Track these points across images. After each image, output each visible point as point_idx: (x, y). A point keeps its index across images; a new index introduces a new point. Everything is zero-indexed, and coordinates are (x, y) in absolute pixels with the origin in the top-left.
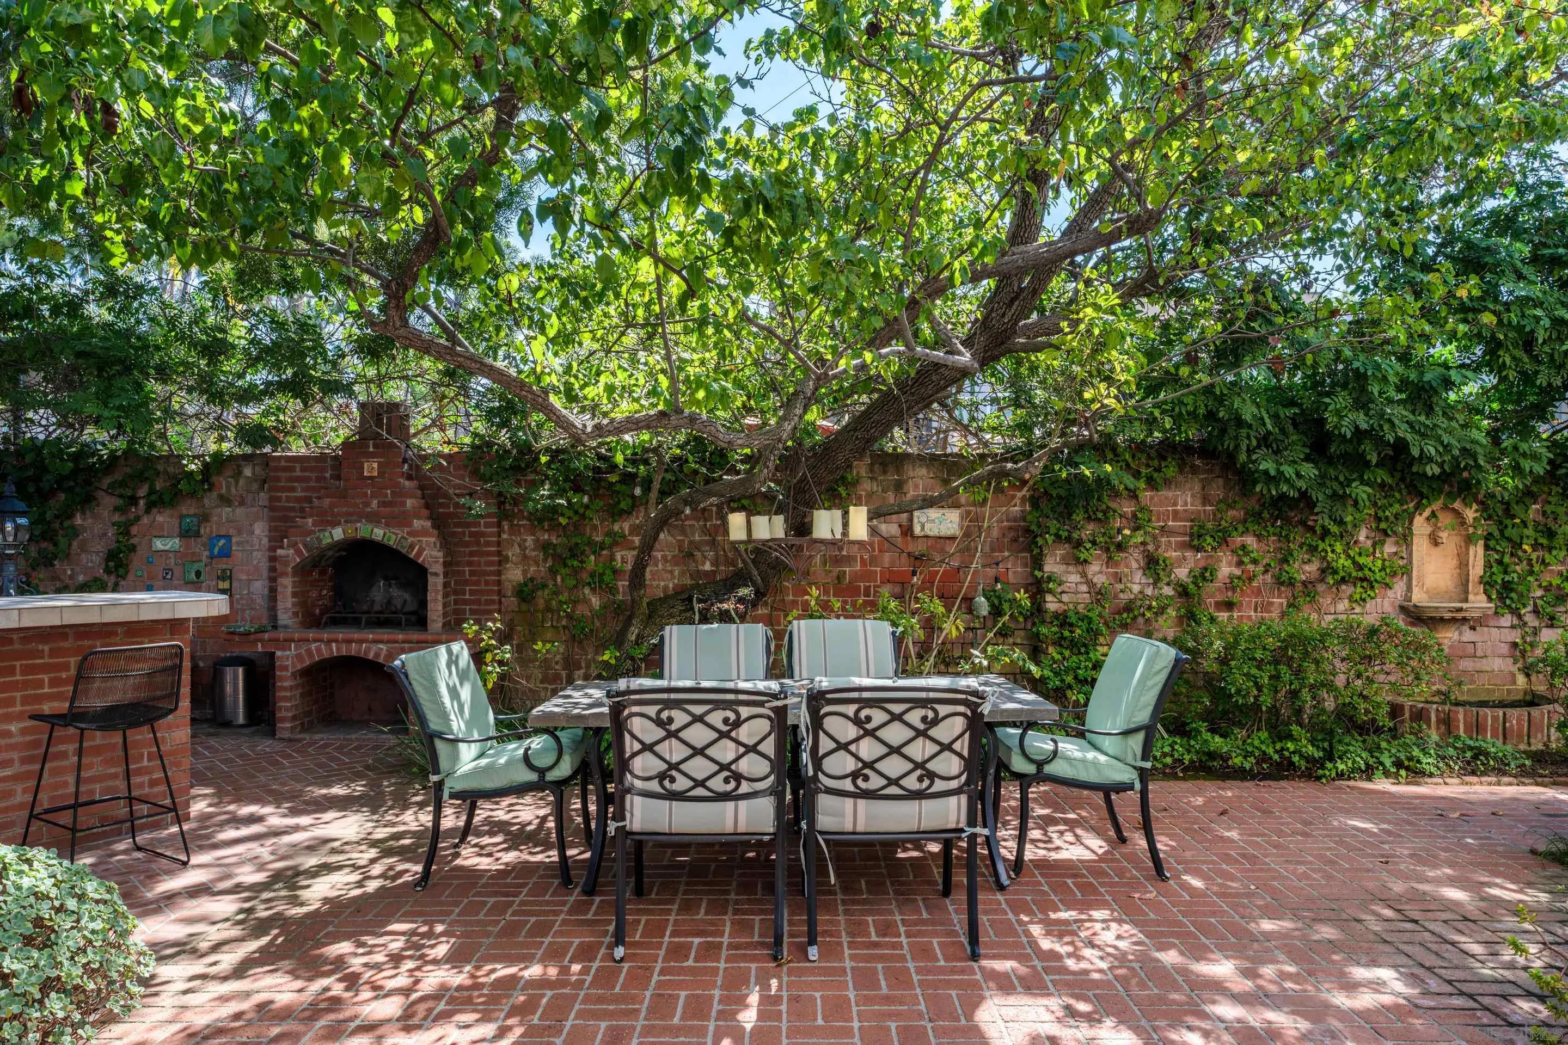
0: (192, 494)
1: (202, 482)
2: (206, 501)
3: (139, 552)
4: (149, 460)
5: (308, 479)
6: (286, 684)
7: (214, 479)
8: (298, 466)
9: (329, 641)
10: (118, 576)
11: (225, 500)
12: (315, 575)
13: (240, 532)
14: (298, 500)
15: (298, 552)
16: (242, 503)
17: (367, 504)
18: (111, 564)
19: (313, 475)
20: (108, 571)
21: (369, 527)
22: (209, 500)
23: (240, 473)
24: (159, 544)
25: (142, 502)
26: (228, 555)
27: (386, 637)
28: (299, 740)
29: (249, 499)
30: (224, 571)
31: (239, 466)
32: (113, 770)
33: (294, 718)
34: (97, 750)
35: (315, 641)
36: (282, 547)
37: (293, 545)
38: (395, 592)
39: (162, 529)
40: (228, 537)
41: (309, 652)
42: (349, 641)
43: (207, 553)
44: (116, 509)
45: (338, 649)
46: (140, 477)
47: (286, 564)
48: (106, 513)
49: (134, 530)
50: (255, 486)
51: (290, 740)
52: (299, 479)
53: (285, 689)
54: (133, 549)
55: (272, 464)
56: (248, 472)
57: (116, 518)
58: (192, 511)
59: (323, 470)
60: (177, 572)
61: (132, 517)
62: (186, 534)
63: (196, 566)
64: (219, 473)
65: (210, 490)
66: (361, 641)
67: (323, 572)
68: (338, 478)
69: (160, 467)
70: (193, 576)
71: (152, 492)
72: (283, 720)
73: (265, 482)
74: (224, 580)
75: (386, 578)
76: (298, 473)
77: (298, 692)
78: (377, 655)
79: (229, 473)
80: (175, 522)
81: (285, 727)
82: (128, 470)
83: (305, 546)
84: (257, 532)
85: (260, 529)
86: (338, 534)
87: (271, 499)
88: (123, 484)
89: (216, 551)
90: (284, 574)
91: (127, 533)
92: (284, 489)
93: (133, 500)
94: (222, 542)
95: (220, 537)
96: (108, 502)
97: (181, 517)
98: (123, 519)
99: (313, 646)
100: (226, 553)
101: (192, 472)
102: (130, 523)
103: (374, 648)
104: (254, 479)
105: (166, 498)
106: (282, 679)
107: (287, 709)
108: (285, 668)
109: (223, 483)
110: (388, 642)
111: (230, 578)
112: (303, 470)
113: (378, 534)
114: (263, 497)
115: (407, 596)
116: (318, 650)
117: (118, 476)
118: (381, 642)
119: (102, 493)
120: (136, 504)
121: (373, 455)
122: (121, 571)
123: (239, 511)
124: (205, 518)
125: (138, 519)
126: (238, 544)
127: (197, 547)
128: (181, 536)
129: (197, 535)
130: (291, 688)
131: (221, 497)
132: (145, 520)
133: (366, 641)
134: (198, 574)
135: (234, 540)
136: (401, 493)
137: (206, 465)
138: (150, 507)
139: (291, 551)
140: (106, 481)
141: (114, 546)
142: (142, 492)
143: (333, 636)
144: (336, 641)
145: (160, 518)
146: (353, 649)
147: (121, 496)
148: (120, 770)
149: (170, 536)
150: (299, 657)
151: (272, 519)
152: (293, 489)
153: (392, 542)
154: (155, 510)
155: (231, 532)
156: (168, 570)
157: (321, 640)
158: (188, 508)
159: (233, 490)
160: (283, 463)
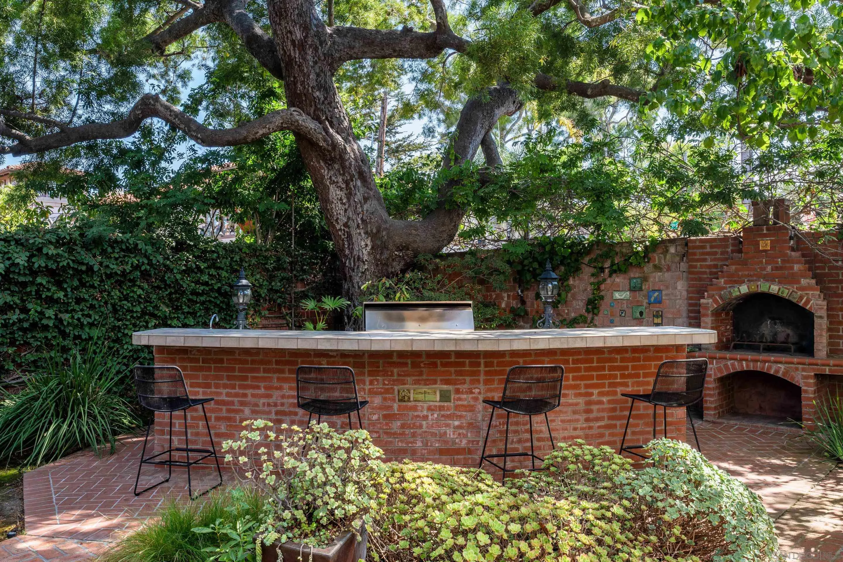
0: (639, 266)
1: (644, 257)
2: (645, 268)
3: (605, 300)
4: (612, 245)
5: (716, 253)
6: (710, 386)
7: (650, 255)
8: (708, 245)
9: (742, 360)
10: (594, 314)
11: (658, 268)
12: (723, 315)
13: (667, 287)
14: (709, 267)
15: (715, 301)
16: (669, 269)
17: (764, 269)
18: (590, 307)
19: (719, 251)
20: (588, 311)
21: (767, 284)
22: (648, 268)
23: (667, 251)
24: (617, 295)
25: (607, 271)
26: (660, 302)
27: (784, 359)
28: (721, 423)
29: (673, 267)
30: (657, 312)
31: (666, 247)
32: (648, 429)
33: (715, 408)
34: (639, 417)
35: (731, 359)
36: (703, 298)
37: (711, 296)
38: (779, 328)
39: (619, 286)
40: (660, 291)
41: (726, 366)
42: (756, 361)
43: (647, 301)
44: (593, 275)
45: (747, 366)
46: (606, 256)
47: (707, 308)
48: (586, 277)
49: (603, 287)
50: (677, 259)
51: (714, 422)
52: (708, 254)
53: (709, 389)
54: (602, 298)
55: (690, 244)
56: (672, 250)
57: (592, 280)
58: (637, 275)
59: (727, 246)
60: (629, 311)
61: (601, 279)
62: (633, 289)
63: (640, 309)
64: (654, 251)
65: (648, 262)
66: (765, 362)
67: (727, 314)
68: (740, 251)
69: (617, 249)
70: (638, 315)
71: (613, 264)
72: (708, 409)
73: (684, 256)
74: (657, 317)
75: (773, 319)
76: (708, 250)
77: (717, 392)
78: (777, 371)
79: (660, 251)
80: (627, 282)
81: (709, 414)
82: (599, 252)
83: (721, 297)
84: (679, 288)
85: (681, 286)
86: (744, 289)
87: (691, 267)
88: (596, 260)
89: (652, 299)
90: (706, 315)
91: (598, 289)
92: (698, 260)
93: (602, 269)
94: (656, 294)
95: (654, 291)
96: (587, 271)
97: (630, 279)
98: (596, 281)
99: (729, 363)
100: (659, 301)
101: (638, 252)
102: (599, 284)
103: (774, 367)
104: (677, 254)
105: (623, 268)
106: (708, 382)
107: (711, 402)
108: (710, 376)
109: (656, 257)
110: (786, 363)
111: (662, 316)
112: (712, 247)
113: (774, 289)
114: (684, 266)
115: (789, 331)
116: (733, 365)
117: (593, 256)
118: (780, 362)
119: (584, 266)
120: (604, 272)
121: (765, 236)
122: (596, 311)
123: (667, 275)
124: (645, 279)
125: (605, 280)
126: (666, 295)
127: (640, 296)
128: (630, 290)
129: (641, 289)
130: (713, 389)
131: (655, 266)
132: (609, 281)
133: (769, 361)
134: (641, 313)
135: (664, 293)
136: (787, 260)
137: (646, 247)
138: (613, 272)
139: (711, 301)
140: (587, 259)
141: (591, 296)
142: (607, 264)
143: (745, 357)
144: (746, 360)
145: (617, 280)
146: (759, 367)
147: (595, 267)
148: (652, 429)
149: (625, 291)
150: (719, 369)
151: (688, 279)
152: (705, 260)
153: (785, 294)
154: (614, 275)
155: (662, 288)
156: (622, 311)
157: (735, 359)
158: (634, 273)
159: (663, 261)
160: (698, 244)
